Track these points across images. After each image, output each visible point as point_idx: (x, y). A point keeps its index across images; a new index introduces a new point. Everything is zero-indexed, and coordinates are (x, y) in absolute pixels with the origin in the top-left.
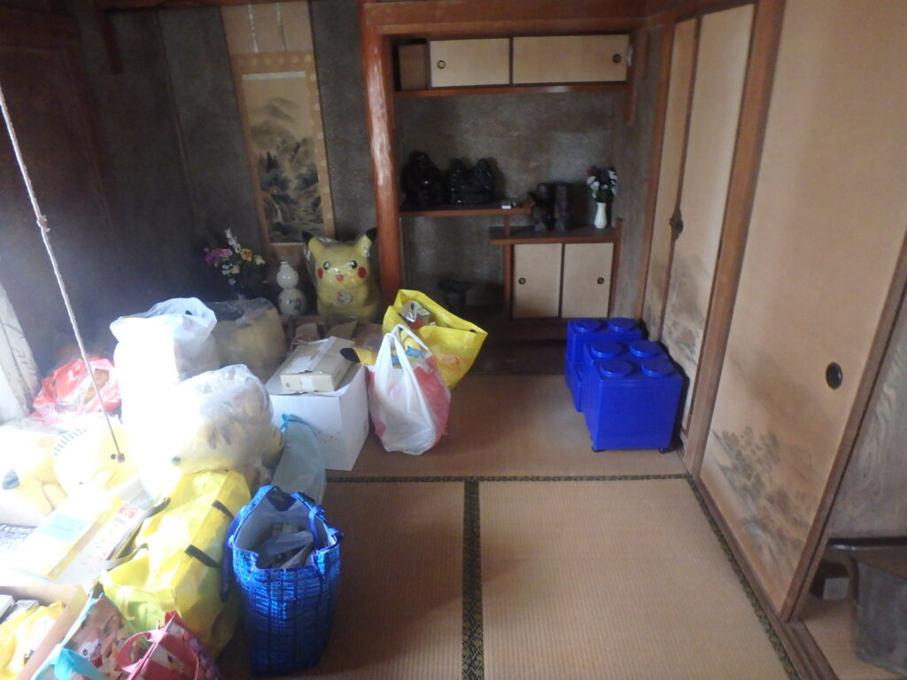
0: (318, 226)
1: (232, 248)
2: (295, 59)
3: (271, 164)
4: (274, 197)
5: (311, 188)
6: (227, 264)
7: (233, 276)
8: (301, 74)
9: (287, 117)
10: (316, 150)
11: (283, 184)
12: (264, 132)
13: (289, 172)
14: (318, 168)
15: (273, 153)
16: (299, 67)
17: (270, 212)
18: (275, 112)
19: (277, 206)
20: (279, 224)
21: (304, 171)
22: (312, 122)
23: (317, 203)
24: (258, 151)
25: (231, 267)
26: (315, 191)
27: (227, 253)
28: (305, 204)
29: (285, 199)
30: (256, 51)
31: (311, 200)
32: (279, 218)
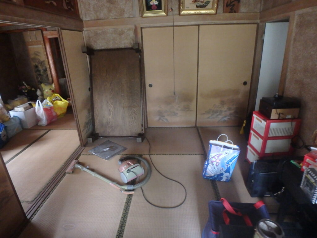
0: (48, 81)
1: (25, 86)
2: (39, 43)
3: (36, 67)
4: (38, 74)
5: (46, 72)
6: (24, 89)
7: (26, 93)
8: (41, 46)
9: (39, 55)
10: (46, 63)
11: (39, 71)
12: (34, 59)
13: (40, 68)
14: (47, 68)
15: (37, 64)
16: (40, 44)
17: (37, 78)
18: (37, 55)
19: (39, 77)
20: (39, 81)
21: (44, 68)
22: (44, 57)
23: (47, 76)
24: (34, 64)
25: (25, 91)
26: (47, 73)
27: (24, 87)
28: (45, 76)
29: (40, 75)
30: (31, 41)
31: (46, 75)
32: (39, 79)
